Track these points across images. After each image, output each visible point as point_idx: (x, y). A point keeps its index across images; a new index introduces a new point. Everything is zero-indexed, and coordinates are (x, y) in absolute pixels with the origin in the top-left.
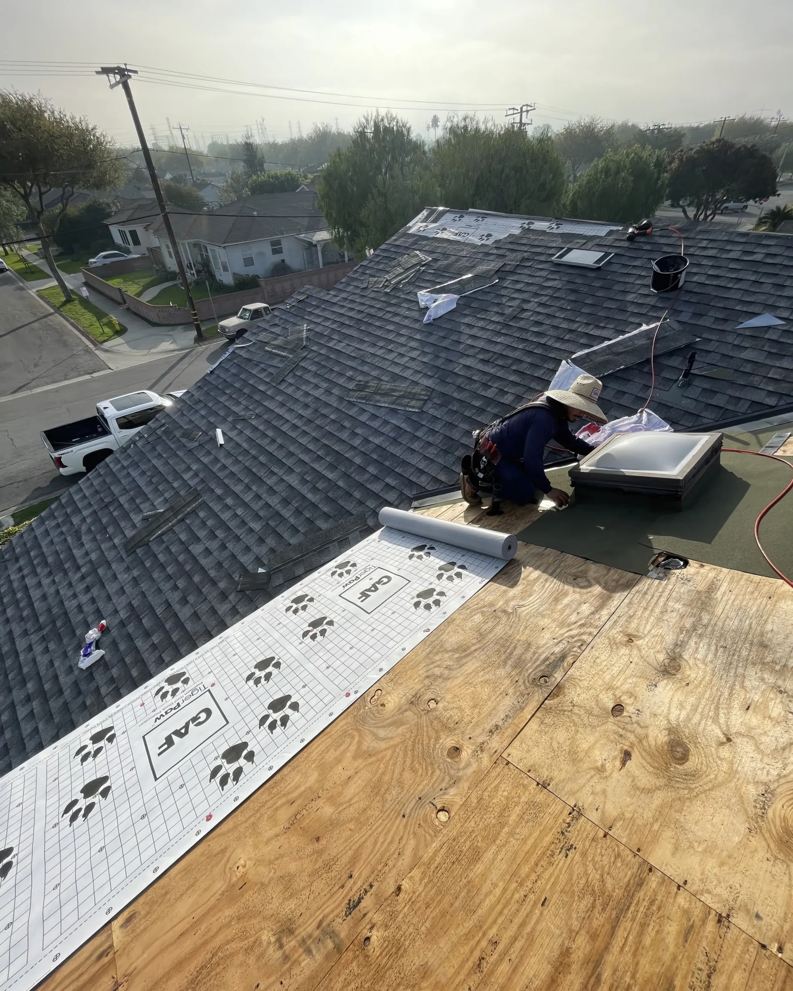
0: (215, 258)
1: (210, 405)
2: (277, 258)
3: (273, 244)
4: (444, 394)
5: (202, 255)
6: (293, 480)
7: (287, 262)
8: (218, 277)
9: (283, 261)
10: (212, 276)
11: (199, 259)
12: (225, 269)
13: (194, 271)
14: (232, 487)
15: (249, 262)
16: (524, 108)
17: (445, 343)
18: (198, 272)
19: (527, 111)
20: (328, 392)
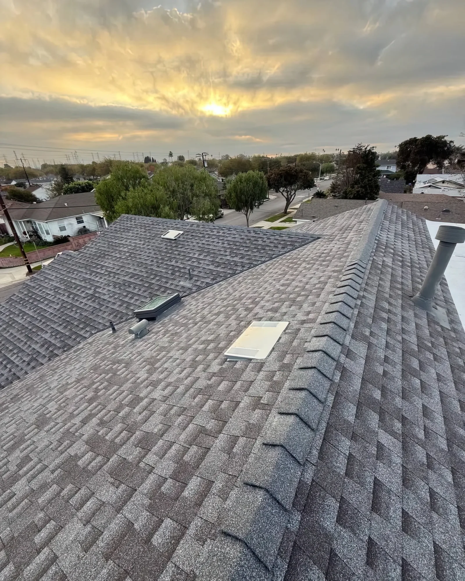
0: (41, 228)
1: (12, 310)
2: (81, 226)
3: (77, 219)
4: (114, 292)
5: (33, 227)
6: (47, 336)
7: (87, 227)
8: (43, 238)
9: (84, 227)
10: (39, 237)
11: (31, 229)
12: (48, 233)
13: (28, 236)
14: (18, 345)
15: (63, 229)
16: (204, 154)
17: (118, 272)
18: (30, 236)
19: (205, 155)
20: (68, 297)
